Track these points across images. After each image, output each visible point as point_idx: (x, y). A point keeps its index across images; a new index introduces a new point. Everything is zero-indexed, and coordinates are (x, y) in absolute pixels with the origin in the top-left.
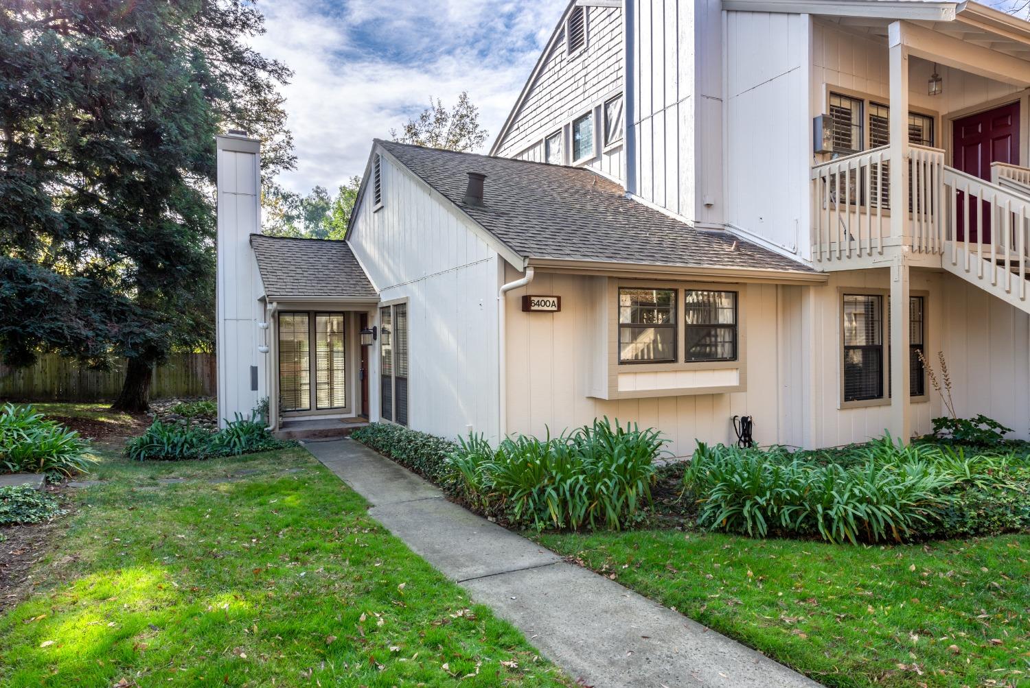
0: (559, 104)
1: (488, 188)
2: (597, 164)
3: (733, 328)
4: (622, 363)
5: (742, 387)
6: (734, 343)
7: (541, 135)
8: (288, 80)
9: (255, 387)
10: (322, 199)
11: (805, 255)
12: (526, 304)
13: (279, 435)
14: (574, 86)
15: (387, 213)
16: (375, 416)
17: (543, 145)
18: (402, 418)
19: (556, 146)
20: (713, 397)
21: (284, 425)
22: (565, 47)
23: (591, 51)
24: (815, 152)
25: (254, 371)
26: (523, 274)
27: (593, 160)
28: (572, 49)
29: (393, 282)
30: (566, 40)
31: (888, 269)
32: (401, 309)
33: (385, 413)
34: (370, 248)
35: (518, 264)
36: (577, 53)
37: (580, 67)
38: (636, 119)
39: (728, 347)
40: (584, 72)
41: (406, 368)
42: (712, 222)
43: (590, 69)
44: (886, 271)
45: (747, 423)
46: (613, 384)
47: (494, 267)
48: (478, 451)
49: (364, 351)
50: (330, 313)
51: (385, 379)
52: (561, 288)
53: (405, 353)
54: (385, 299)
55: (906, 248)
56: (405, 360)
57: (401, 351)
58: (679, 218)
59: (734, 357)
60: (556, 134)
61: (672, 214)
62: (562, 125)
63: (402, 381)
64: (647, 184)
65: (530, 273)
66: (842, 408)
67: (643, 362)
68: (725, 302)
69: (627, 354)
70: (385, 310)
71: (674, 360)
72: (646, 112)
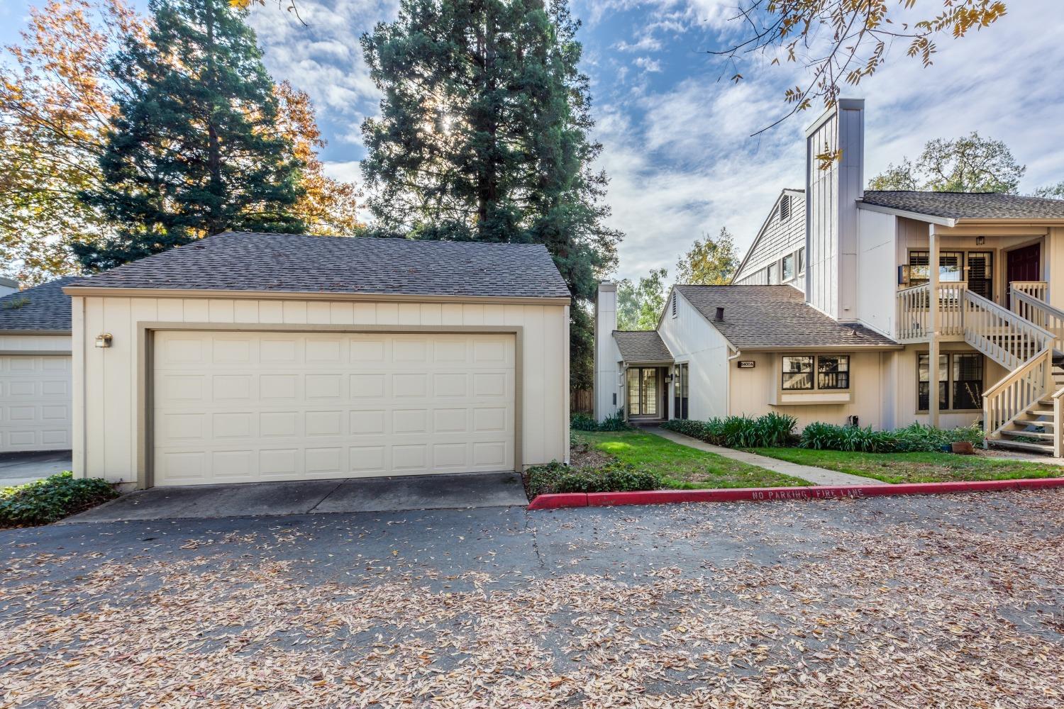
0: (775, 248)
1: (726, 313)
2: (795, 282)
3: (847, 373)
4: (783, 389)
5: (852, 401)
6: (848, 380)
7: (766, 264)
8: (622, 238)
9: (615, 403)
10: (629, 287)
11: (893, 336)
12: (739, 365)
13: (628, 424)
14: (783, 239)
15: (679, 320)
16: (671, 416)
17: (766, 270)
18: (685, 415)
19: (774, 271)
20: (839, 406)
21: (629, 421)
22: (779, 217)
23: (792, 221)
24: (899, 283)
25: (615, 395)
26: (736, 354)
27: (793, 280)
28: (783, 217)
29: (681, 353)
30: (779, 212)
31: (928, 343)
32: (685, 366)
33: (677, 415)
34: (669, 335)
35: (734, 349)
36: (785, 221)
37: (787, 229)
38: (811, 264)
39: (844, 383)
40: (789, 232)
41: (687, 395)
42: (849, 318)
43: (792, 230)
44: (927, 344)
45: (856, 419)
46: (779, 398)
47: (725, 350)
48: (716, 422)
49: (666, 387)
50: (649, 368)
51: (677, 400)
52: (755, 358)
53: (687, 387)
54: (677, 361)
55: (937, 333)
56: (687, 391)
57: (685, 387)
58: (831, 317)
59: (847, 387)
60: (773, 265)
61: (827, 314)
62: (777, 259)
63: (685, 400)
64: (816, 297)
65: (739, 353)
66: (916, 414)
67: (794, 389)
68: (844, 361)
69: (787, 385)
70: (677, 366)
71: (812, 387)
72: (816, 261)
